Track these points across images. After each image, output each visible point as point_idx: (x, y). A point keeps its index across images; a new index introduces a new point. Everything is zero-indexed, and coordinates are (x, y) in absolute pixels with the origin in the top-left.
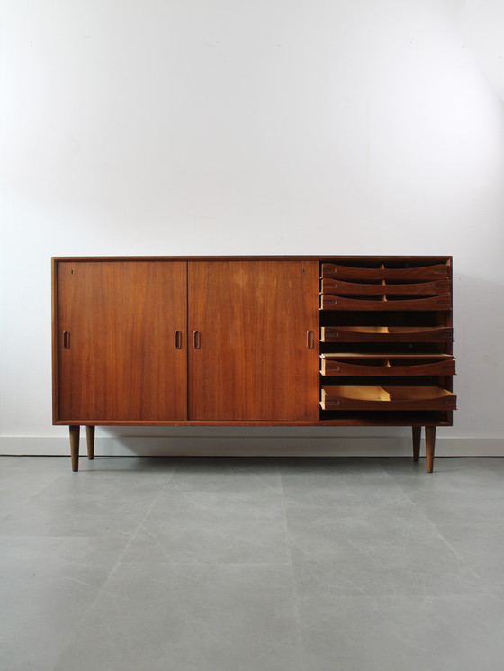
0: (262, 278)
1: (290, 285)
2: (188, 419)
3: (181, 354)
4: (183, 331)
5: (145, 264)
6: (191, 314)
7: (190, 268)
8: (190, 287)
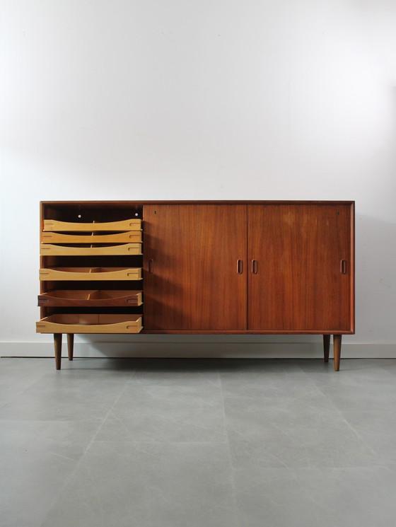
0: (305, 218)
1: (328, 224)
2: (247, 329)
3: (242, 277)
4: (244, 260)
5: (213, 206)
6: (250, 247)
7: (249, 210)
8: (249, 226)
